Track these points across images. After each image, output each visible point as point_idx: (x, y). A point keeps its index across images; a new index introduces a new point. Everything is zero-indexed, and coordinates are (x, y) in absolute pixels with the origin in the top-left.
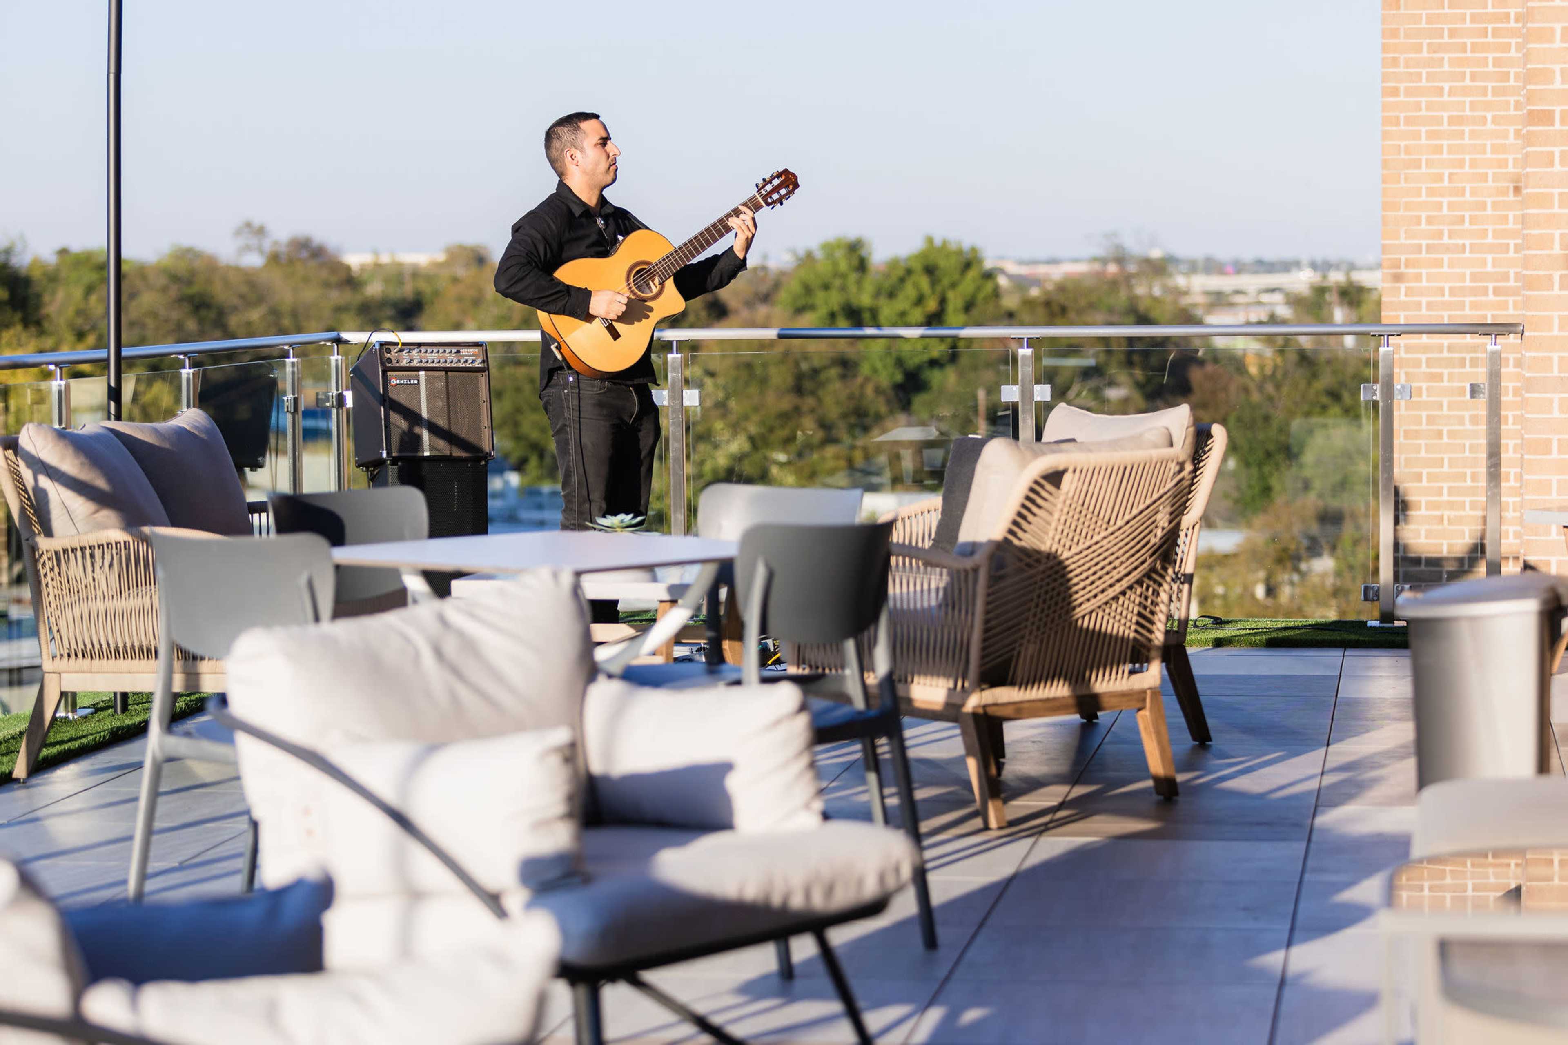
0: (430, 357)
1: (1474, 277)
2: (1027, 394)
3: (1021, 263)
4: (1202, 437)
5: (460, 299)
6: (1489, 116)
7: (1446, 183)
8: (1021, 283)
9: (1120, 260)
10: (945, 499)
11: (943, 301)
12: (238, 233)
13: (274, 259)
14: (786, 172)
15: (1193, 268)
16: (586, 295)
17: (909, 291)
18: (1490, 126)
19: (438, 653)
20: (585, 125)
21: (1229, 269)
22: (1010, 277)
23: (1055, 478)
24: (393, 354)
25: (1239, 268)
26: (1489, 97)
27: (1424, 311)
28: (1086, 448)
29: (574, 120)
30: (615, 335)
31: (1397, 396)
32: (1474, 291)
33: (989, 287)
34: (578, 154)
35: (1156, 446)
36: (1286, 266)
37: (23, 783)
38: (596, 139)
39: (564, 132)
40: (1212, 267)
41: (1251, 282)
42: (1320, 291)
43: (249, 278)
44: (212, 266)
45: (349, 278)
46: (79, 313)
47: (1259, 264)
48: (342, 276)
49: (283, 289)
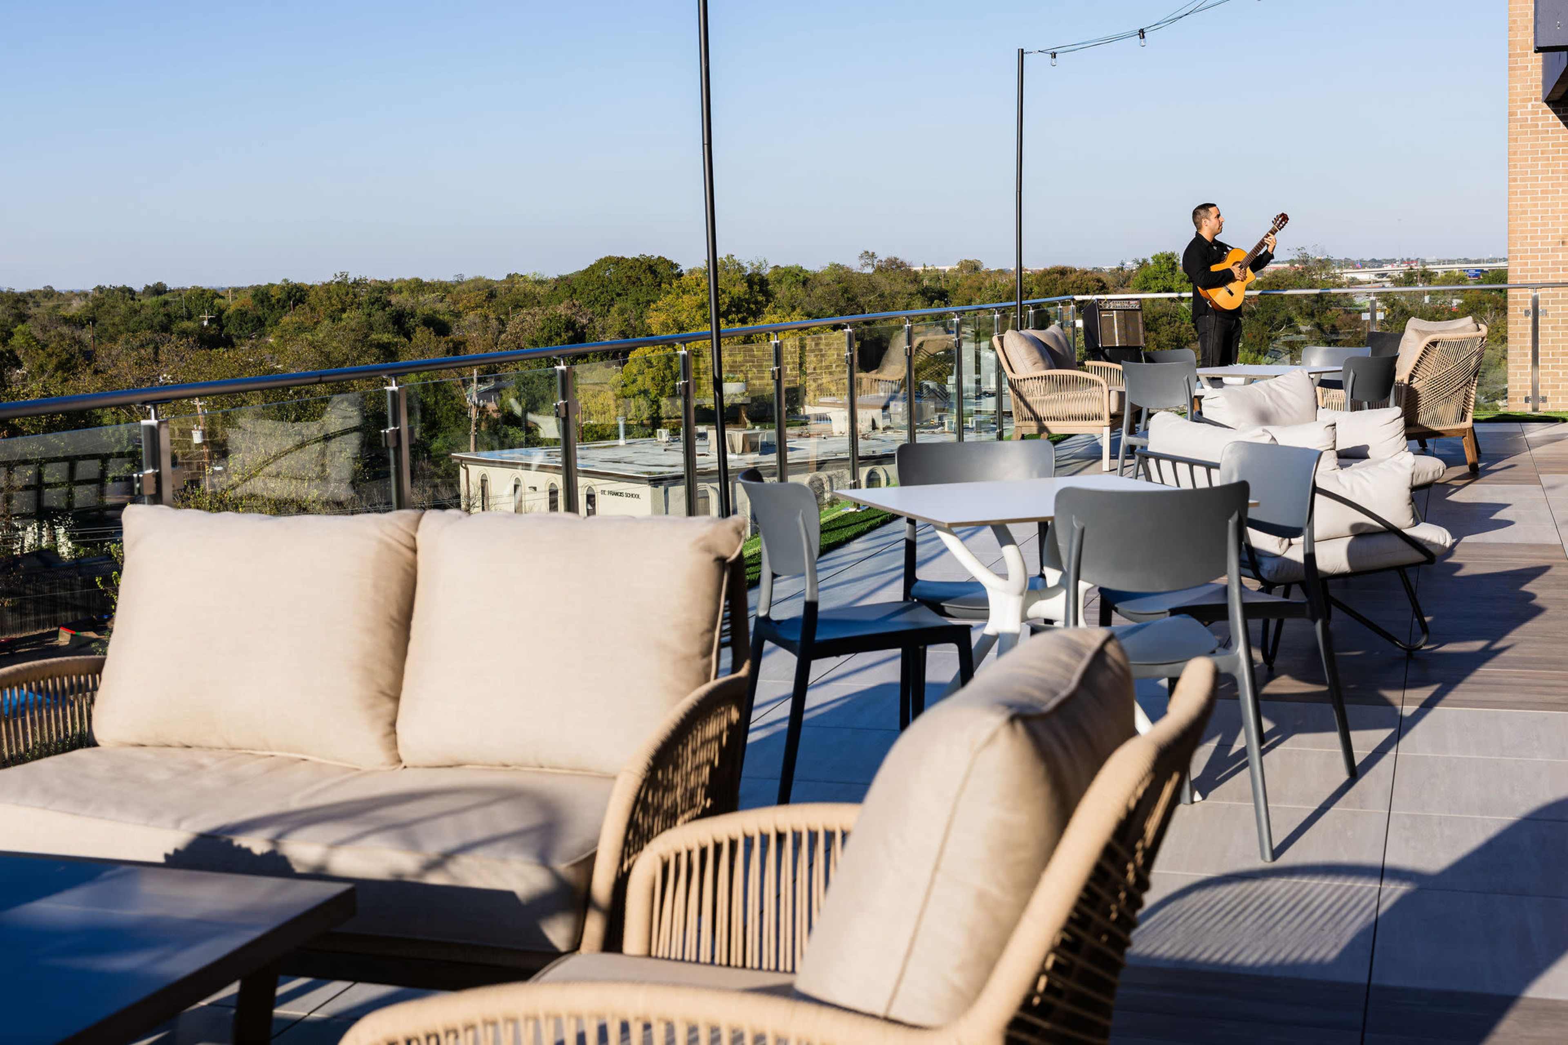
0: (1118, 305)
1: (1553, 263)
5: (970, 287)
6: (1561, 190)
7: (1540, 221)
12: (861, 257)
13: (879, 270)
18: (1561, 194)
20: (1210, 209)
21: (1358, 265)
23: (1434, 344)
24: (1102, 304)
26: (1561, 181)
27: (1529, 279)
29: (1206, 207)
31: (1540, 314)
32: (1552, 270)
34: (1208, 221)
36: (1389, 263)
38: (1215, 215)
39: (1202, 212)
41: (1371, 273)
42: (1409, 275)
43: (868, 278)
44: (849, 272)
45: (916, 278)
46: (792, 297)
47: (1374, 261)
48: (912, 277)
49: (885, 284)
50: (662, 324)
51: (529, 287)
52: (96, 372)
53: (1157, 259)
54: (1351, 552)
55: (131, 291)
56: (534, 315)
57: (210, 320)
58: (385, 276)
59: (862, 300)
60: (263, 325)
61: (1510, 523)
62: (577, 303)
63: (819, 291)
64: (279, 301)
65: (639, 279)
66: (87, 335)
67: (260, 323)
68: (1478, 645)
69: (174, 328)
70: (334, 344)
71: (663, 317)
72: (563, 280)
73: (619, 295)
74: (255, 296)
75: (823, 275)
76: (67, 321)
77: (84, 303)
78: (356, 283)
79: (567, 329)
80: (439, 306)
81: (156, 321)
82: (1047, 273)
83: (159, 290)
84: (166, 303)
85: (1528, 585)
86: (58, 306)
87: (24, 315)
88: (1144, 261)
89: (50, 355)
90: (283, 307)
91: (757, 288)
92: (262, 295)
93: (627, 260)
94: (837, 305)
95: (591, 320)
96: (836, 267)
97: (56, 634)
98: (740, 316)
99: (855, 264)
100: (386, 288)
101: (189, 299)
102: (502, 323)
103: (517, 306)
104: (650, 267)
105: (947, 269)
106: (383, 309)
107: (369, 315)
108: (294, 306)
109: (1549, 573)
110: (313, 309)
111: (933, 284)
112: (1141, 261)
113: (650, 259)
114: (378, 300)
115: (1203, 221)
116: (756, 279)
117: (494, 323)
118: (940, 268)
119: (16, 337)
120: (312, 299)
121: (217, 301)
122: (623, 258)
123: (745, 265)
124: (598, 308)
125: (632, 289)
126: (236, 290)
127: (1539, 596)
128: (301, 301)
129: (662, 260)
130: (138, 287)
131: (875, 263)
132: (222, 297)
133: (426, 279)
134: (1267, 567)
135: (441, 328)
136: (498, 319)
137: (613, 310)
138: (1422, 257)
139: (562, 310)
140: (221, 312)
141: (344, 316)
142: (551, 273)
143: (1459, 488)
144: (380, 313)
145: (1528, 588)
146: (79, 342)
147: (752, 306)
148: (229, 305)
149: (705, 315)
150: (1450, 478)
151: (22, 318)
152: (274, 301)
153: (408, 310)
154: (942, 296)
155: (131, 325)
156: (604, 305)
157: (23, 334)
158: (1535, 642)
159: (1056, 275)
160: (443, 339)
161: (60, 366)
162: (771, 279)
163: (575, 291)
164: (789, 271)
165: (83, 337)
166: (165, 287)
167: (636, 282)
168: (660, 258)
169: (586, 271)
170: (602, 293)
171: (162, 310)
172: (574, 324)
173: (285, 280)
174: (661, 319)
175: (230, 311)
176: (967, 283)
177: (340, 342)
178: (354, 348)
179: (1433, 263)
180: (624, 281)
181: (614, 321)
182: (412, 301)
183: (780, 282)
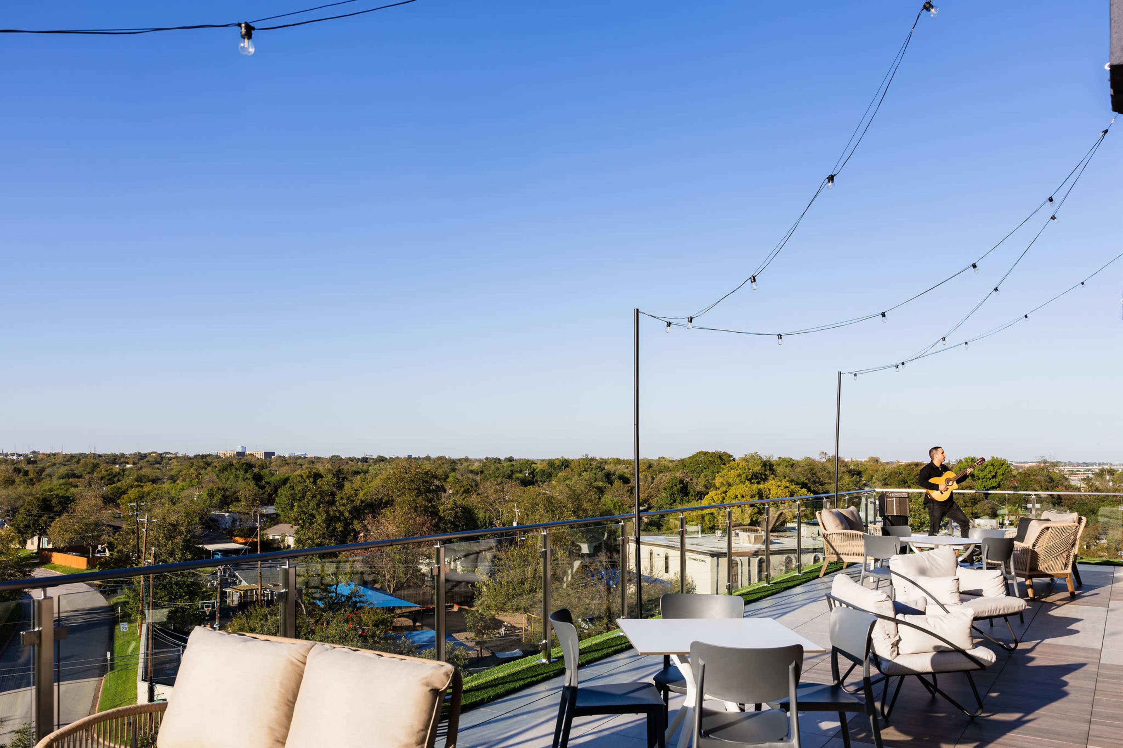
0: (896, 495)
2: (1034, 506)
3: (1016, 462)
4: (1080, 521)
5: (873, 470)
8: (1017, 468)
9: (1045, 462)
10: (1018, 530)
11: (996, 473)
12: (820, 454)
13: (828, 460)
14: (982, 458)
15: (1065, 464)
16: (938, 485)
17: (988, 470)
19: (929, 560)
20: (938, 449)
21: (1076, 465)
22: (1014, 466)
23: (1047, 529)
24: (888, 494)
25: (1078, 465)
28: (1054, 522)
29: (936, 448)
30: (942, 493)
33: (1009, 469)
34: (937, 456)
35: (1071, 522)
36: (1092, 464)
37: (821, 578)
38: (941, 452)
39: (934, 451)
40: (1070, 464)
41: (1082, 469)
42: (1102, 471)
43: (822, 464)
44: (813, 461)
45: (846, 465)
46: (784, 472)
47: (1084, 463)
48: (844, 464)
49: (831, 468)
50: (721, 483)
51: (667, 463)
52: (478, 494)
53: (966, 460)
54: (933, 661)
55: (499, 460)
56: (666, 477)
57: (529, 474)
58: (605, 457)
59: (819, 474)
60: (551, 476)
61: (1077, 632)
62: (685, 471)
63: (799, 469)
64: (558, 466)
65: (714, 461)
66: (478, 478)
67: (550, 475)
68: (1016, 716)
69: (514, 477)
70: (578, 486)
71: (721, 480)
72: (682, 461)
73: (705, 468)
74: (548, 464)
75: (801, 462)
76: (472, 472)
77: (479, 464)
78: (592, 459)
79: (680, 483)
80: (626, 471)
81: (506, 473)
82: (909, 465)
83: (511, 460)
84: (513, 465)
85: (1067, 676)
86: (469, 465)
87: (455, 469)
88: (961, 460)
89: (461, 487)
90: (560, 469)
91: (768, 467)
92: (551, 463)
93: (710, 453)
94: (807, 475)
95: (691, 479)
96: (808, 459)
97: (452, 607)
98: (757, 480)
99: (817, 457)
100: (604, 462)
101: (521, 464)
102: (653, 479)
103: (661, 471)
104: (720, 456)
105: (863, 460)
106: (602, 471)
107: (595, 474)
108: (565, 468)
109: (1084, 668)
110: (572, 470)
111: (855, 468)
112: (958, 460)
113: (720, 453)
114: (599, 467)
115: (935, 456)
116: (768, 464)
117: (650, 479)
118: (859, 460)
119: (450, 478)
120: (572, 465)
121: (533, 465)
122: (707, 452)
123: (763, 457)
124: (695, 474)
125: (711, 466)
126: (542, 461)
127: (1070, 684)
128: (567, 466)
129: (725, 453)
130: (503, 458)
131: (827, 457)
132: (536, 464)
133: (622, 458)
134: (884, 666)
135: (625, 480)
136: (652, 477)
137: (702, 475)
138: (1110, 462)
139: (678, 474)
140: (534, 470)
141: (583, 474)
142: (677, 457)
143: (1059, 606)
144: (600, 473)
145: (1065, 678)
146: (475, 481)
147: (763, 476)
148: (538, 467)
149: (740, 479)
150: (1056, 600)
151: (454, 470)
152: (556, 466)
153: (612, 472)
154: (859, 474)
155: (496, 474)
156: (698, 473)
157: (453, 476)
158: (1052, 717)
159: (913, 466)
160: (626, 485)
161: (464, 492)
162: (775, 463)
163: (685, 466)
164: (784, 460)
165: (477, 479)
166: (513, 458)
167: (713, 463)
168: (724, 452)
169: (691, 457)
170: (697, 467)
171: (509, 468)
172: (683, 481)
173: (562, 457)
174: (720, 481)
175: (538, 470)
176: (871, 468)
177: (580, 485)
178: (586, 488)
179: (1117, 465)
180: (708, 462)
181: (702, 480)
182: (614, 468)
183: (779, 465)
